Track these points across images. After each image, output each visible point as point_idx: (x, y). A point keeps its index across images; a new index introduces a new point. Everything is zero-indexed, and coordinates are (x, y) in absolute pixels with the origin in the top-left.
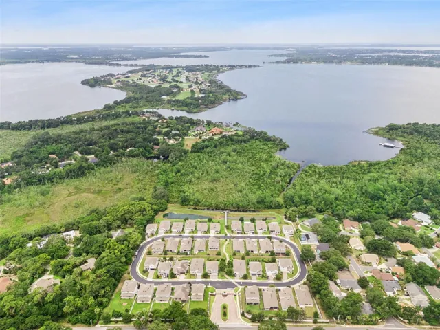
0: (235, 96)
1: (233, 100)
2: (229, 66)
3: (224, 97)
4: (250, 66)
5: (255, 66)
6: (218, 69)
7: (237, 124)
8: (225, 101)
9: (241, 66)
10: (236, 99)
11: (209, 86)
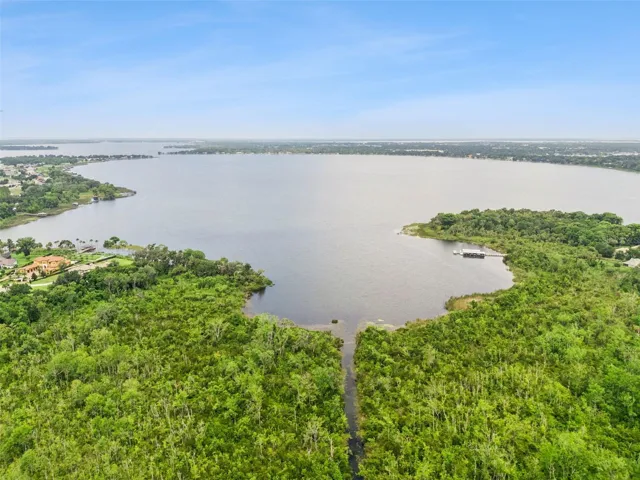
0: (110, 194)
1: (105, 199)
2: (96, 156)
3: (82, 196)
4: (135, 157)
5: (144, 157)
6: (73, 161)
7: (115, 240)
8: (85, 202)
9: (119, 157)
10: (111, 198)
11: (48, 181)
